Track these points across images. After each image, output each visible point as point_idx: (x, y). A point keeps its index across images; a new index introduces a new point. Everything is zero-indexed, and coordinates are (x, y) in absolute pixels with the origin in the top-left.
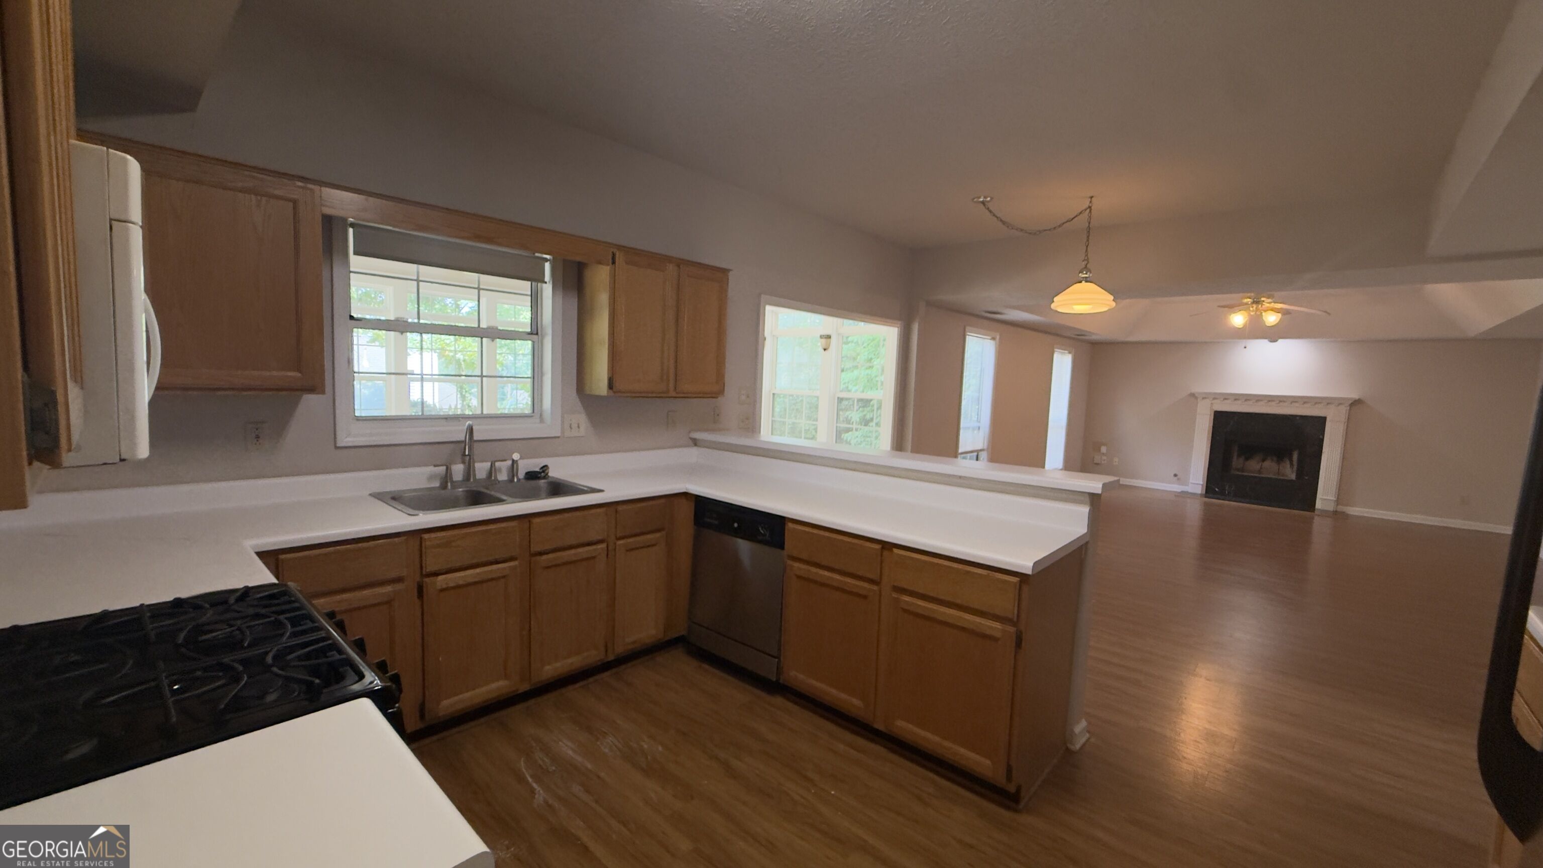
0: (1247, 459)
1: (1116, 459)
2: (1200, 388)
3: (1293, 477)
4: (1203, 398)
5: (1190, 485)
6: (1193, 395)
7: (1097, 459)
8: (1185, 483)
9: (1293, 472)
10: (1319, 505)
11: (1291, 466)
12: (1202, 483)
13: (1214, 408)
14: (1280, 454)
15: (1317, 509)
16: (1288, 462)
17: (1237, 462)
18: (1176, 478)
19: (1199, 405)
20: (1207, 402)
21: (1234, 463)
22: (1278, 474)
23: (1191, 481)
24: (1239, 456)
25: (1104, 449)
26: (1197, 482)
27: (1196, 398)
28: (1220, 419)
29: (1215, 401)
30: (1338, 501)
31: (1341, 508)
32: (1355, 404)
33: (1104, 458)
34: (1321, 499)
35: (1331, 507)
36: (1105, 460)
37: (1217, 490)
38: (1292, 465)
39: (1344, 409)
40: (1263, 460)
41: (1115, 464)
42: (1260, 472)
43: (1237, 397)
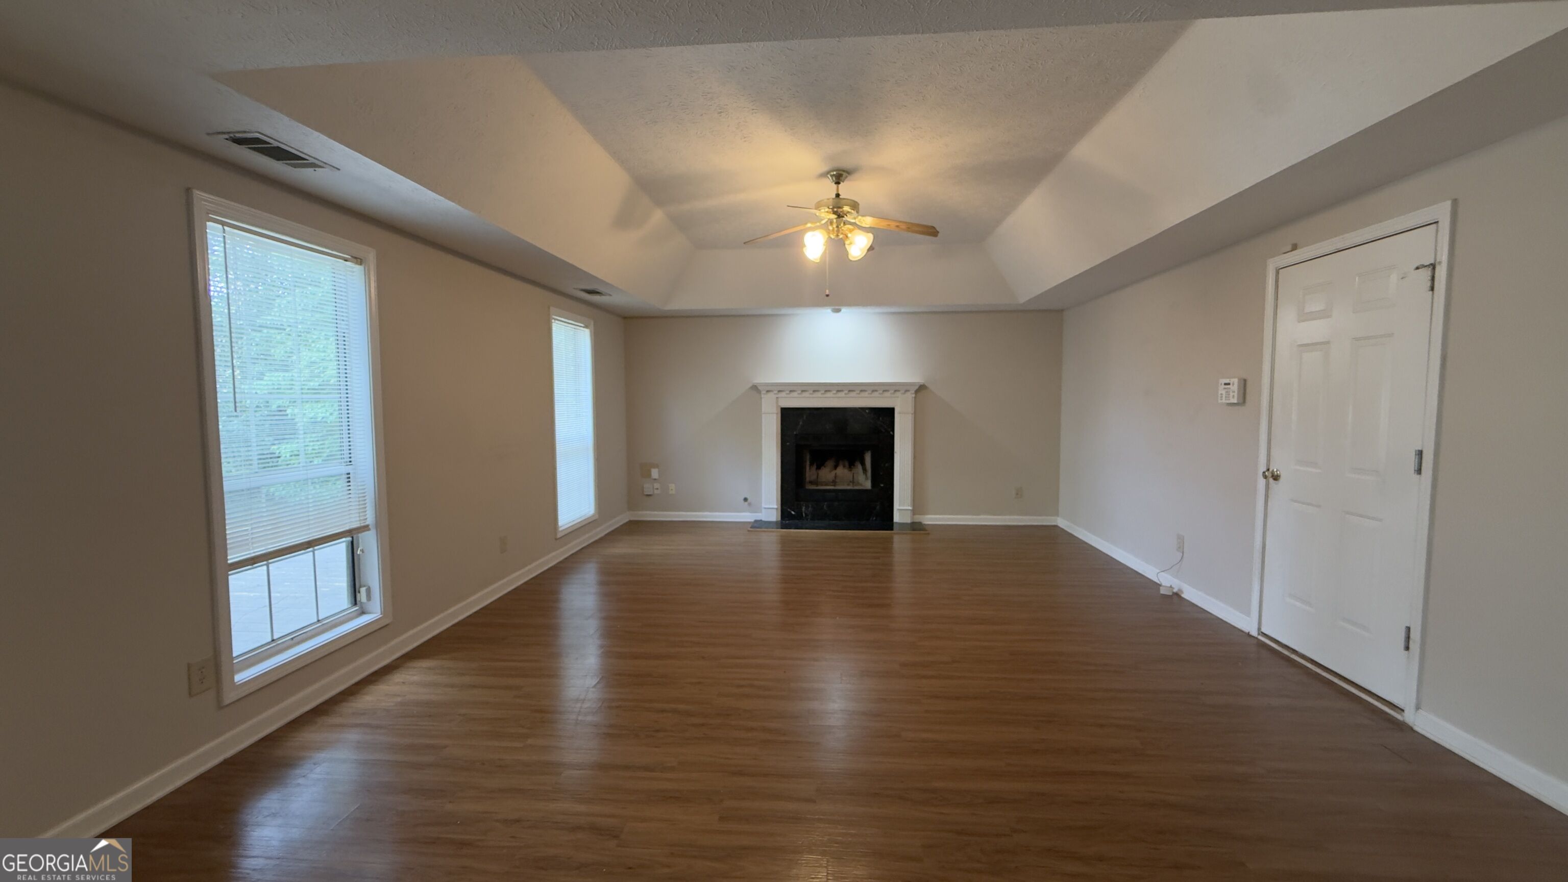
0: (819, 468)
1: (672, 486)
2: (764, 377)
3: (868, 485)
4: (768, 391)
5: (763, 510)
6: (755, 388)
7: (648, 488)
8: (757, 509)
9: (867, 479)
10: (897, 518)
11: (864, 472)
12: (776, 507)
13: (780, 404)
14: (851, 457)
15: (896, 523)
16: (860, 467)
17: (810, 473)
18: (746, 503)
19: (763, 400)
20: (772, 396)
21: (807, 475)
22: (853, 482)
23: (764, 506)
24: (811, 464)
25: (655, 473)
26: (771, 507)
27: (759, 392)
28: (788, 416)
29: (780, 395)
30: (914, 512)
31: (918, 518)
32: (921, 388)
33: (656, 485)
34: (898, 509)
35: (908, 520)
36: (657, 489)
37: (793, 513)
38: (865, 470)
39: (910, 396)
40: (836, 467)
41: (671, 492)
42: (834, 483)
43: (805, 388)
